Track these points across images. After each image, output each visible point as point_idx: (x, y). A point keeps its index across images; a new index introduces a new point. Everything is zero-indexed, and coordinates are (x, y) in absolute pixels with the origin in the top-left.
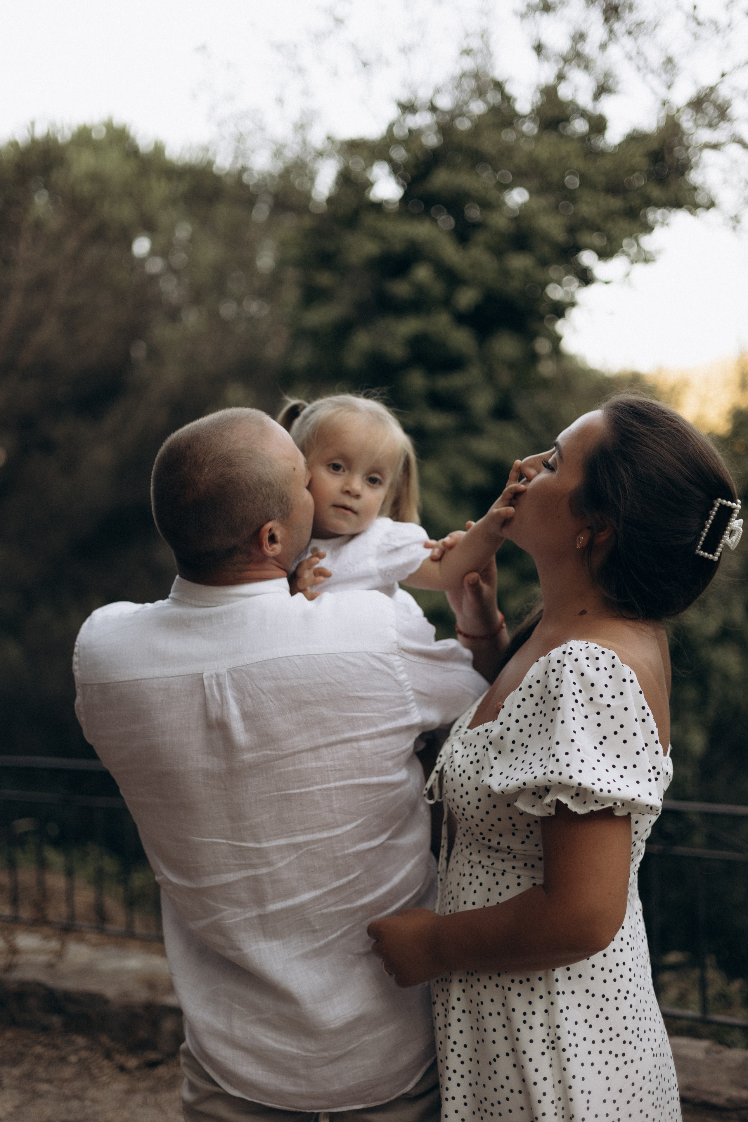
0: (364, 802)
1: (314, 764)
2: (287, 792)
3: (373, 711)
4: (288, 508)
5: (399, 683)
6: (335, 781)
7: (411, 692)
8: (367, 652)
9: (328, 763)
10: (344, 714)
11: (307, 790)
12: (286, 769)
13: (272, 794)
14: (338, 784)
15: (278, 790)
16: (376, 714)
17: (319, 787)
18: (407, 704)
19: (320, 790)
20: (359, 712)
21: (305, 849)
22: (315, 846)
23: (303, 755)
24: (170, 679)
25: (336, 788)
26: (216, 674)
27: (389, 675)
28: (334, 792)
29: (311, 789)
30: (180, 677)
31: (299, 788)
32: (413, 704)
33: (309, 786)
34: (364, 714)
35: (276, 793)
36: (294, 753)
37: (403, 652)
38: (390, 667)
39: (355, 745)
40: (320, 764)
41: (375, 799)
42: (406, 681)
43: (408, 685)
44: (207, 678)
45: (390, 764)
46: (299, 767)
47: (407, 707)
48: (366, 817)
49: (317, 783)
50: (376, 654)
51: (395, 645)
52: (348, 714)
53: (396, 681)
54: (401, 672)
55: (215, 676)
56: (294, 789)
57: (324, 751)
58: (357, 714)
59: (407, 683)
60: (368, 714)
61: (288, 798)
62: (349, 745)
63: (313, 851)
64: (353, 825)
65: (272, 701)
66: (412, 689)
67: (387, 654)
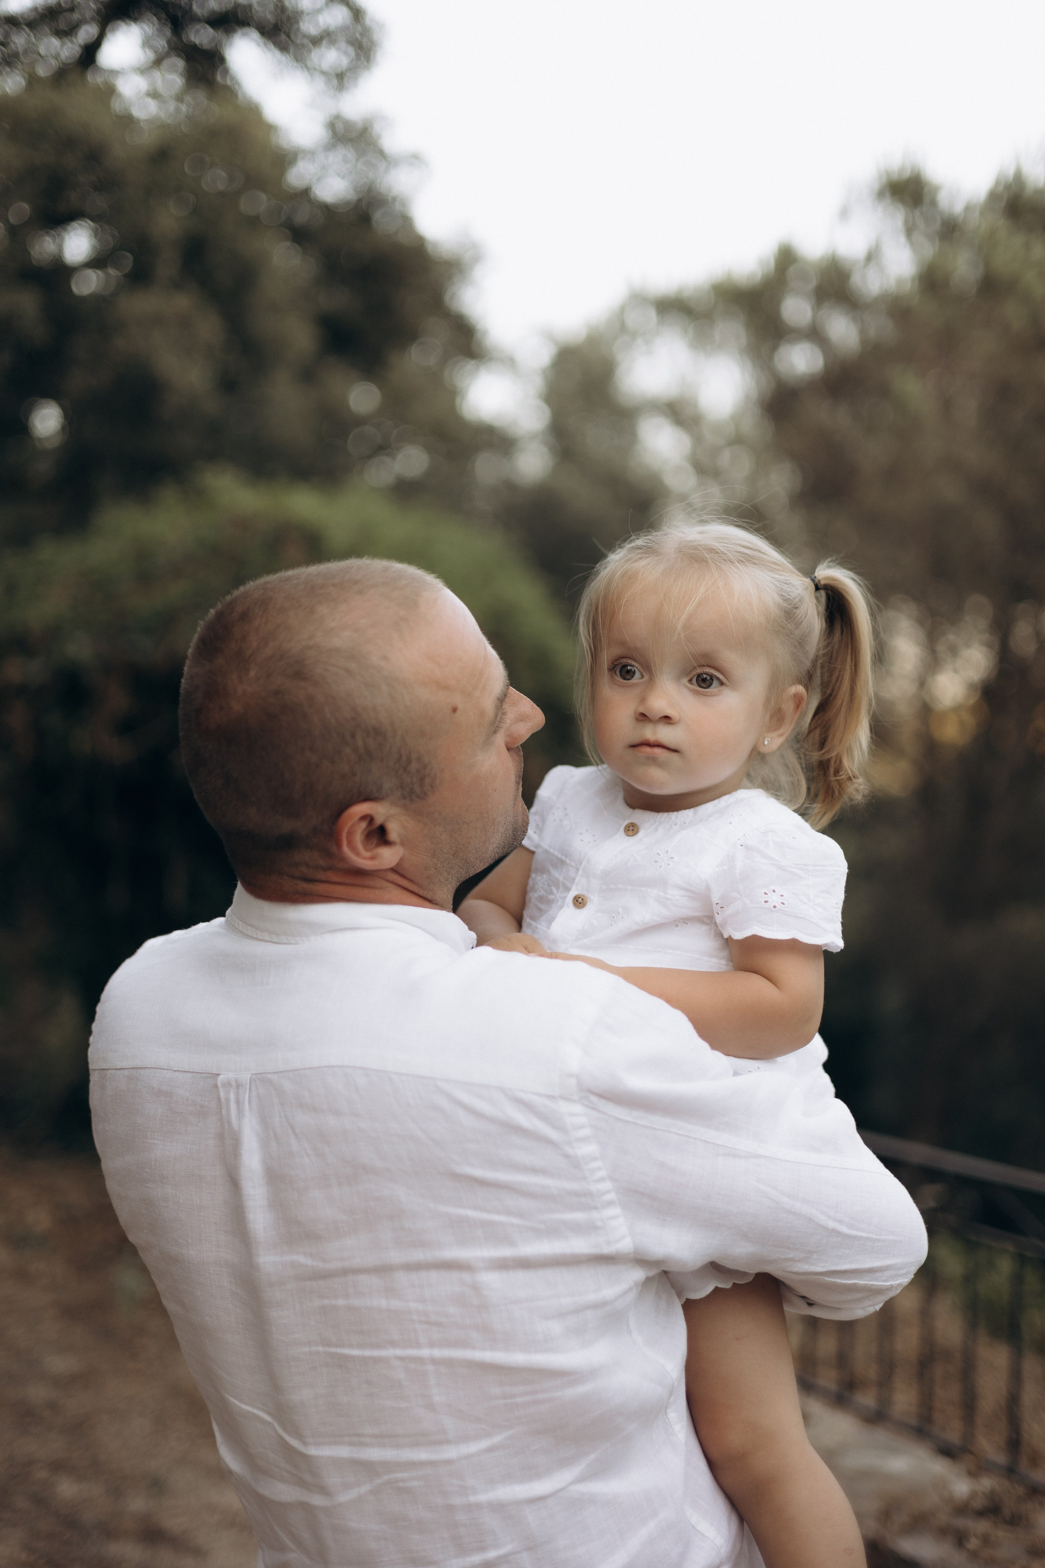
0: (501, 1402)
1: (383, 1303)
2: (339, 1350)
3: (508, 1212)
4: (422, 785)
5: (575, 1163)
6: (431, 1345)
7: (608, 1185)
8: (502, 1090)
9: (413, 1305)
10: (442, 1208)
11: (376, 1353)
12: (333, 1302)
13: (314, 1349)
14: (437, 1353)
15: (326, 1343)
16: (515, 1221)
17: (399, 1352)
18: (596, 1208)
19: (401, 1359)
20: (476, 1208)
21: (386, 1477)
22: (405, 1475)
23: (363, 1278)
24: (177, 1073)
25: (434, 1361)
26: (236, 1081)
27: (550, 1142)
28: (430, 1368)
29: (383, 1353)
30: (190, 1075)
31: (360, 1346)
32: (615, 1211)
33: (378, 1346)
34: (485, 1216)
35: (321, 1349)
36: (345, 1272)
37: (594, 1099)
38: (554, 1127)
39: (466, 1276)
40: (395, 1304)
41: (528, 1398)
42: (595, 1159)
43: (599, 1169)
44: (224, 1085)
45: (555, 1327)
46: (357, 1302)
47: (595, 1215)
48: (511, 1432)
49: (393, 1344)
50: (523, 1096)
51: (573, 1081)
52: (451, 1210)
53: (567, 1156)
54: (584, 1140)
55: (234, 1084)
56: (351, 1346)
57: (402, 1278)
58: (471, 1213)
59: (594, 1165)
60: (496, 1218)
61: (342, 1362)
62: (455, 1275)
63: (401, 1484)
64: (484, 1444)
65: (308, 1155)
66: (612, 1179)
67: (551, 1097)
